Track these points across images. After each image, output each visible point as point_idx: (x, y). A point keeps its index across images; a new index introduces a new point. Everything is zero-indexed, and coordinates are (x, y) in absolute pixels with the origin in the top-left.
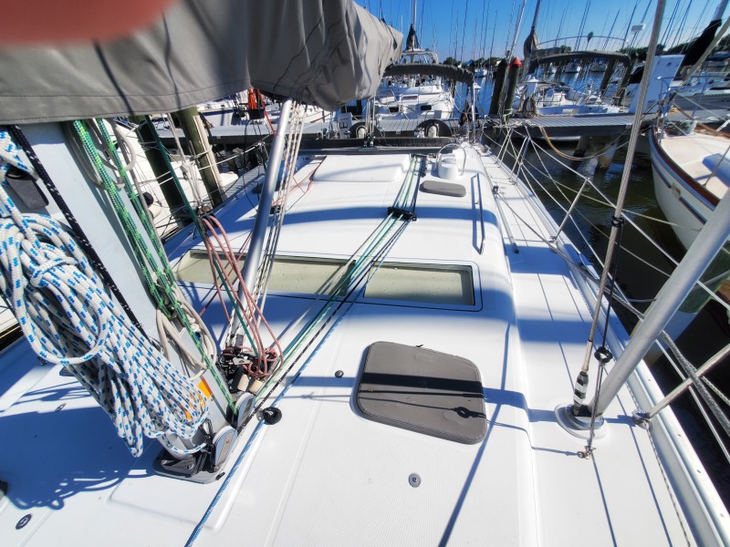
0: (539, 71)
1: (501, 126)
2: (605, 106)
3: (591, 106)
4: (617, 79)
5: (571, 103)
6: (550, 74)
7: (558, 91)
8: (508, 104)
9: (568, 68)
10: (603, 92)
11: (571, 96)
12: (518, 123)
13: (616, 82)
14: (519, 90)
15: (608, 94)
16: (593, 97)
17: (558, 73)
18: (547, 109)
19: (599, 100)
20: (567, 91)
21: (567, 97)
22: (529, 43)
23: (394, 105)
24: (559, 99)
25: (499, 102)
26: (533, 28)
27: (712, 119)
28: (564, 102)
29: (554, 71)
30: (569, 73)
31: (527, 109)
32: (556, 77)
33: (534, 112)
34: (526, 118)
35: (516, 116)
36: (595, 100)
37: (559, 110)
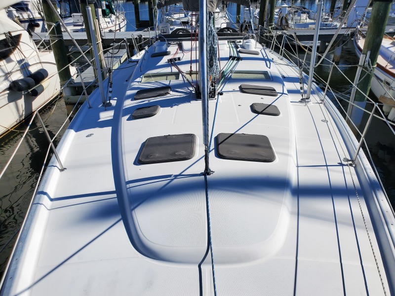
1: (268, 34)
2: (335, 23)
3: (326, 23)
4: (339, 5)
5: (312, 21)
7: (304, 13)
8: (271, 20)
10: (332, 14)
11: (312, 16)
12: (279, 33)
13: (339, 8)
15: (335, 16)
16: (326, 17)
18: (298, 25)
19: (330, 19)
20: (308, 13)
21: (309, 18)
24: (305, 18)
25: (264, 18)
28: (308, 21)
31: (283, 24)
33: (288, 26)
34: (283, 30)
35: (277, 29)
36: (328, 19)
37: (306, 25)
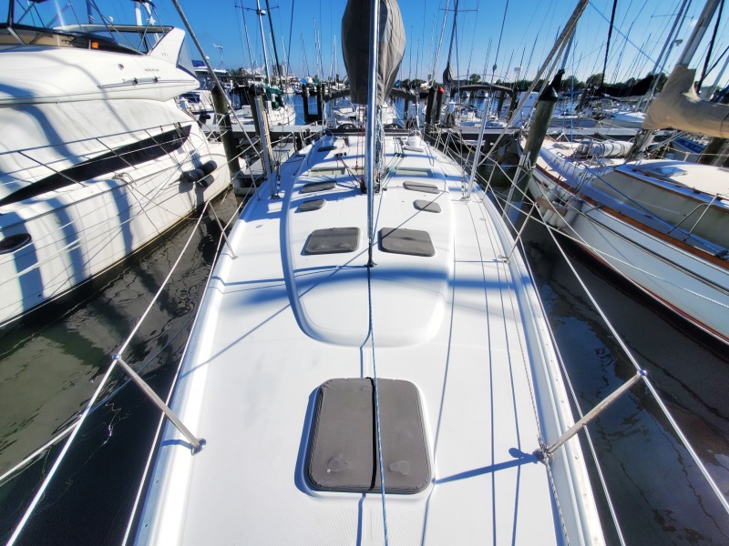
0: (457, 94)
1: (433, 132)
2: (501, 123)
3: (492, 122)
4: (507, 105)
5: (479, 120)
6: (465, 97)
7: (471, 111)
8: (437, 117)
9: (478, 94)
10: (499, 113)
11: (479, 115)
12: (445, 131)
13: (506, 107)
14: (443, 108)
15: (502, 115)
16: (493, 116)
17: (472, 97)
18: (465, 123)
19: (497, 119)
20: (476, 111)
21: (476, 116)
22: (446, 74)
23: (353, 115)
24: (471, 117)
25: (431, 115)
26: (448, 63)
27: (555, 132)
28: (475, 120)
29: (468, 95)
30: (479, 98)
31: (449, 122)
32: (470, 100)
33: (454, 124)
34: (449, 128)
35: (443, 127)
36: (494, 118)
37: (472, 124)
